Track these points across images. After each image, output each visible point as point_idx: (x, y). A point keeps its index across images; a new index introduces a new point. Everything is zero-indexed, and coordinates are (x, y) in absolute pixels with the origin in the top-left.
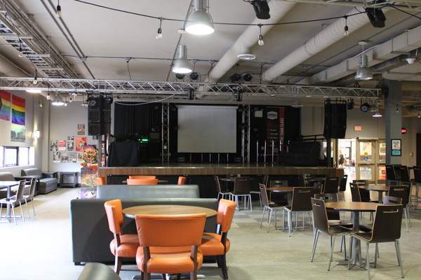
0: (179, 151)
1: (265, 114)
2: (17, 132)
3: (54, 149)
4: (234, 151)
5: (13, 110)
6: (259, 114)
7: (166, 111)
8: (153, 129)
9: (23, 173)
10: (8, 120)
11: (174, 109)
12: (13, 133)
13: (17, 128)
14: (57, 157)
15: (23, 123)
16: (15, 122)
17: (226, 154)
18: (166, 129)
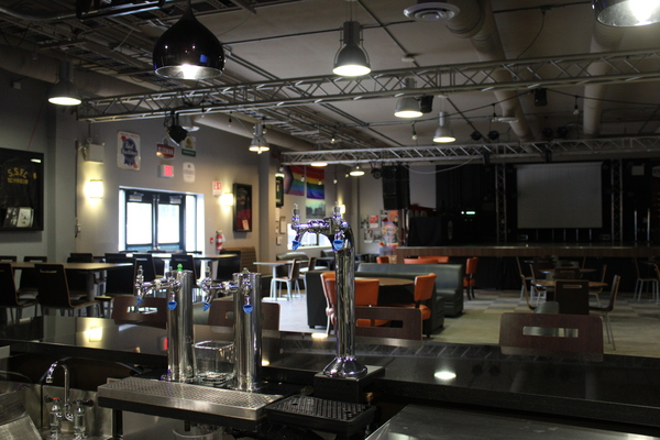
0: (520, 226)
1: (648, 171)
2: (313, 208)
3: (365, 226)
4: (599, 224)
5: (308, 184)
6: (638, 171)
7: (501, 173)
8: (485, 198)
9: (323, 254)
10: (302, 194)
11: (511, 169)
12: (309, 210)
13: (314, 203)
14: (368, 236)
15: (321, 197)
16: (311, 196)
17: (588, 229)
18: (501, 197)
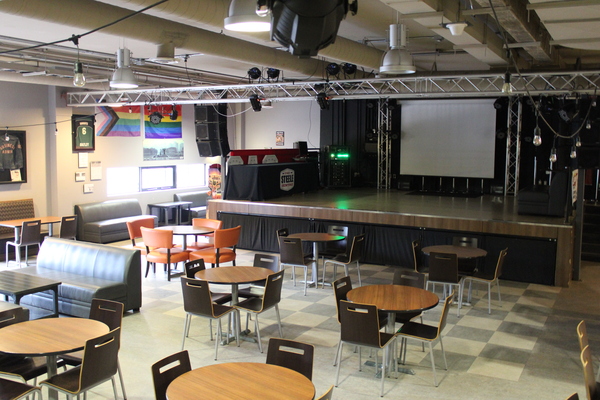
0: (403, 172)
2: (158, 149)
4: (491, 175)
11: (395, 107)
12: (150, 152)
17: (480, 179)
